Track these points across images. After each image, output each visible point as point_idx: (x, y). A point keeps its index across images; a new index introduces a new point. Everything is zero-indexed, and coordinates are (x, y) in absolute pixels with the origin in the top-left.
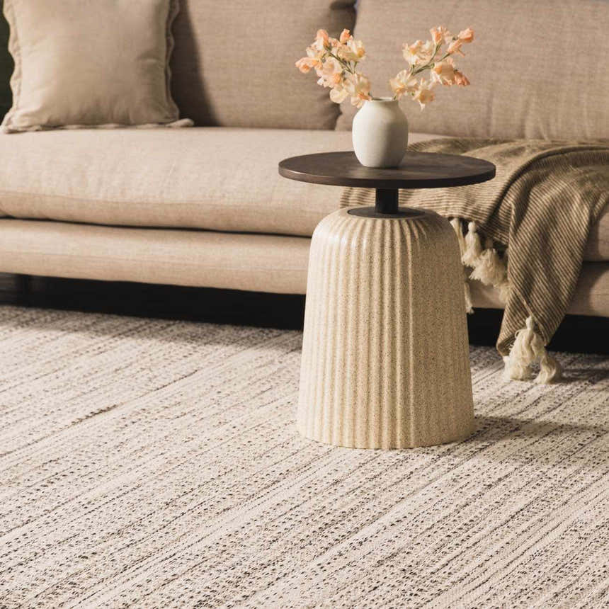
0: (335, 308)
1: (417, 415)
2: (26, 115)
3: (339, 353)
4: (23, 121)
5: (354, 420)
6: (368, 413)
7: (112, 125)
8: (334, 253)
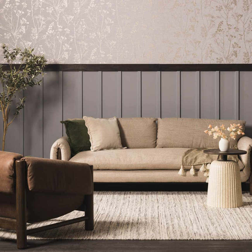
0: (220, 180)
1: (237, 201)
2: (96, 147)
3: (221, 189)
4: (96, 149)
5: (225, 202)
6: (228, 201)
7: (112, 149)
8: (219, 169)
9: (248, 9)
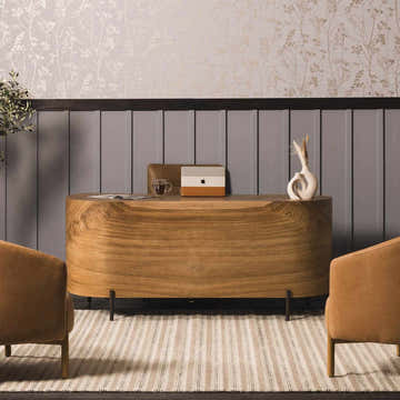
9: (335, 10)
